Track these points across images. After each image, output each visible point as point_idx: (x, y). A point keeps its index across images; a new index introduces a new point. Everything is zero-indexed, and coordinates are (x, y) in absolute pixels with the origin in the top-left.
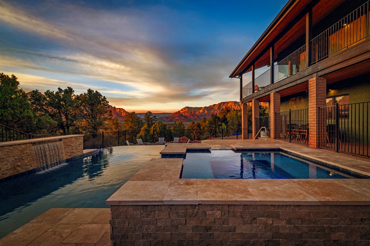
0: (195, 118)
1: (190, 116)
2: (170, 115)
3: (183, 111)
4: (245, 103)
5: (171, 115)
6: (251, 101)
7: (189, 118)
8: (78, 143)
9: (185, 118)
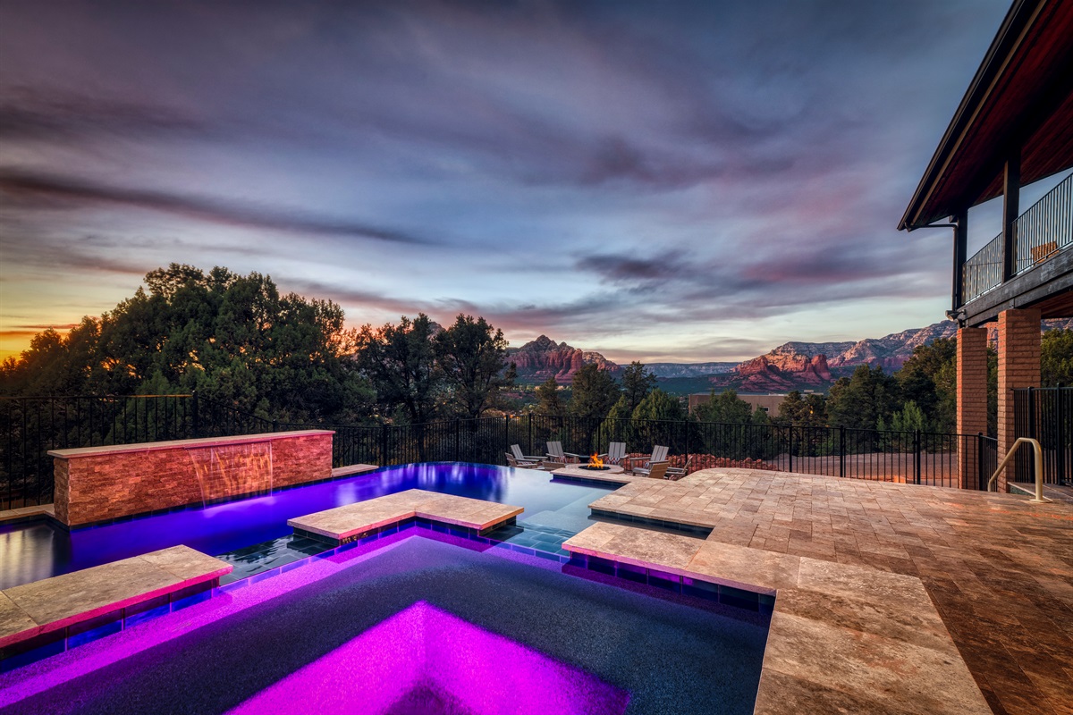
0: (822, 379)
1: (804, 370)
2: (733, 370)
3: (776, 357)
4: (976, 326)
5: (736, 369)
6: (995, 319)
7: (800, 377)
8: (315, 450)
9: (786, 379)
